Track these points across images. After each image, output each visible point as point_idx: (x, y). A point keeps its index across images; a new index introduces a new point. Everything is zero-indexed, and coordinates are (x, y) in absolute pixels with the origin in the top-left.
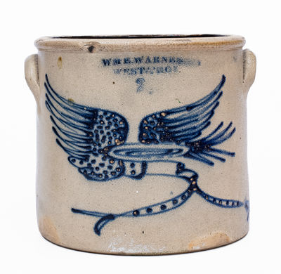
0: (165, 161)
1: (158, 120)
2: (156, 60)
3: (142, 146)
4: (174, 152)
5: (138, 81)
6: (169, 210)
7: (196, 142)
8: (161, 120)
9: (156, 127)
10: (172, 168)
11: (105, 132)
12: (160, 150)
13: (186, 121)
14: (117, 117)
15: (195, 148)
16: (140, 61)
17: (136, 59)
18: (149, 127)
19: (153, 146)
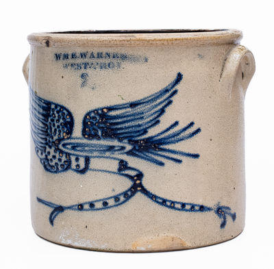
0: (107, 157)
1: (100, 115)
2: (100, 55)
3: (85, 141)
4: (116, 148)
5: (83, 76)
6: (111, 207)
7: (141, 140)
8: (103, 115)
9: (98, 122)
10: (114, 166)
11: (56, 125)
12: (101, 146)
13: (129, 118)
14: (65, 111)
15: (140, 147)
16: (85, 56)
17: (81, 54)
18: (91, 123)
19: (95, 142)
